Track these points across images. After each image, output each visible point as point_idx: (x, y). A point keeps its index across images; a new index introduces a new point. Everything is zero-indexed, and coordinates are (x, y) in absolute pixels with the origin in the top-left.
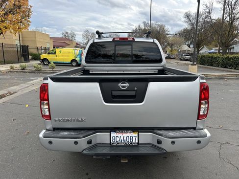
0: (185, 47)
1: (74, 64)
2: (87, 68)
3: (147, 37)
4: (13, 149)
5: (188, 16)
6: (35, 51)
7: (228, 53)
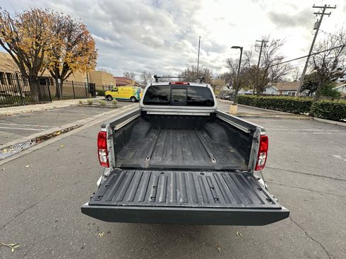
0: (225, 89)
1: (133, 100)
2: (144, 110)
3: (201, 82)
4: (76, 183)
5: (229, 62)
6: (101, 89)
7: (261, 95)
